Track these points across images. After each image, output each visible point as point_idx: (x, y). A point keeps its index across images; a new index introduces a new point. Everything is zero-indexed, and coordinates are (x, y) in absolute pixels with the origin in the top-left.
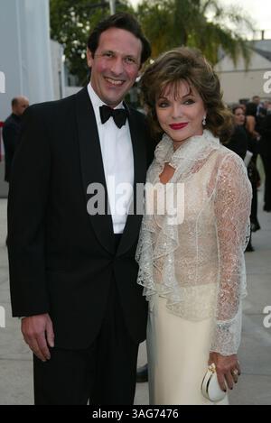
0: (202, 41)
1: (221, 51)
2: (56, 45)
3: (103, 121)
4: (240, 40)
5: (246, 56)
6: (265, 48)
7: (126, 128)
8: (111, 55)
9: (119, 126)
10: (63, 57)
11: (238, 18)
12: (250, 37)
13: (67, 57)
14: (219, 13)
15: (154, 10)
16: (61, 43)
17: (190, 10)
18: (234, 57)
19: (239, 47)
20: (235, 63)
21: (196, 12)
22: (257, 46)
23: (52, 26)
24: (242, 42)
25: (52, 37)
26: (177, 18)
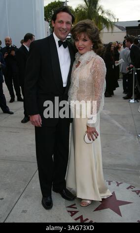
0: (97, 21)
1: (104, 25)
2: (47, 23)
3: (60, 46)
4: (110, 22)
5: (112, 27)
6: (118, 25)
7: (67, 48)
8: (62, 22)
9: (65, 48)
10: (49, 27)
11: (109, 14)
12: (113, 21)
13: (51, 27)
14: (103, 12)
15: (81, 11)
16: (49, 22)
17: (93, 11)
18: (108, 27)
19: (109, 24)
20: (108, 29)
21: (95, 12)
22: (116, 24)
23: (45, 15)
24: (111, 23)
25: (45, 20)
26: (88, 14)
